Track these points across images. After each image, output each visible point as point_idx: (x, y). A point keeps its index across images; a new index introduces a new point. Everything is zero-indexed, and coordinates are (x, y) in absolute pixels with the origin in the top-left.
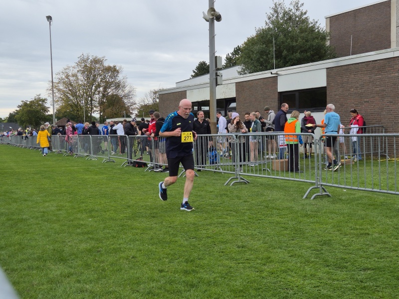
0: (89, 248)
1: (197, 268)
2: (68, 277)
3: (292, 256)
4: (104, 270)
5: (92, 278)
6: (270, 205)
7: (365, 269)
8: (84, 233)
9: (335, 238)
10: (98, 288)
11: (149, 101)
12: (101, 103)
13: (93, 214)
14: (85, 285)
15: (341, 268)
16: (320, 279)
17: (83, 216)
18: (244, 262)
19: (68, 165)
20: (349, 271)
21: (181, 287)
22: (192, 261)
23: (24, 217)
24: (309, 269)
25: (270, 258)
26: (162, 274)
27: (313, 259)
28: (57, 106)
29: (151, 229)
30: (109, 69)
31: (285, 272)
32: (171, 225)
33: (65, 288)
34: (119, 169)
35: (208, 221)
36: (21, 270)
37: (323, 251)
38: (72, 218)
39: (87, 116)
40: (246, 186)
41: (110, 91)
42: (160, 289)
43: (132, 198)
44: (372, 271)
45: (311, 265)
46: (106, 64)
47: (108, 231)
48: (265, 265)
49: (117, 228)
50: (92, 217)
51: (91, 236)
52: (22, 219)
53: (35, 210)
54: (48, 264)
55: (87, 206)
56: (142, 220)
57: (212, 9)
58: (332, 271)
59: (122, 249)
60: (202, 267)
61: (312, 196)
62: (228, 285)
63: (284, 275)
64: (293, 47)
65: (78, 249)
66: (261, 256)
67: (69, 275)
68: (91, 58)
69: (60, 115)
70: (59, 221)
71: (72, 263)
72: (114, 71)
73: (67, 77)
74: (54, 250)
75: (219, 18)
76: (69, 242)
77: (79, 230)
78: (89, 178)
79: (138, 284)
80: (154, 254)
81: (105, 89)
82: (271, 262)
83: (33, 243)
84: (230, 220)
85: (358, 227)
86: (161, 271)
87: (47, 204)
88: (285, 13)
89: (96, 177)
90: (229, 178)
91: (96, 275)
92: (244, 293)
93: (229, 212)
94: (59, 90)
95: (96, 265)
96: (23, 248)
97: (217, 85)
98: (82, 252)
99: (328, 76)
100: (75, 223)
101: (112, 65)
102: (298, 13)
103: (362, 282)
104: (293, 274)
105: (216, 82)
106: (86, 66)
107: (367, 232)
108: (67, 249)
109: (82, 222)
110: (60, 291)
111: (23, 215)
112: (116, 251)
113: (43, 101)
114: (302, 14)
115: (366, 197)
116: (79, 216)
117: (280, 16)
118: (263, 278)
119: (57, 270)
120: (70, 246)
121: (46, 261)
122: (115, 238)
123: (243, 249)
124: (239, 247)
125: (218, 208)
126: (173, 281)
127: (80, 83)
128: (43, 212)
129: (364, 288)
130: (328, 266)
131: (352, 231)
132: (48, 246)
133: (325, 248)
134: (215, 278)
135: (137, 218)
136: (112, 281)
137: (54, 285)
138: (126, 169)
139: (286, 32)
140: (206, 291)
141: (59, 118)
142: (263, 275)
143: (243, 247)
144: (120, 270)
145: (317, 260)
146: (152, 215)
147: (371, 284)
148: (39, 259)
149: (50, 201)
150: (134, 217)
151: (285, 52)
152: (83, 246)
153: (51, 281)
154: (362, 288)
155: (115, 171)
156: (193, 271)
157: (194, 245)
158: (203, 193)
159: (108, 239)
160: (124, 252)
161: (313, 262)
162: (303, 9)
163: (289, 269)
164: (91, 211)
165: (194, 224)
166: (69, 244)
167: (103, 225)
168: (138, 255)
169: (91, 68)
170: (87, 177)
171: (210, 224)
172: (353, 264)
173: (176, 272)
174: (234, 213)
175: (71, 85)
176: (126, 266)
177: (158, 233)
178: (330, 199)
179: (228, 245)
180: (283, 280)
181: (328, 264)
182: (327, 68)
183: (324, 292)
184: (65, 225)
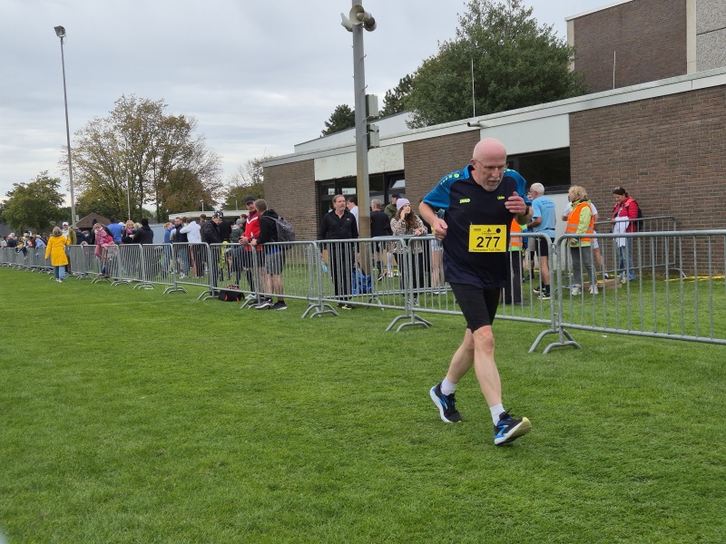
0: (142, 448)
1: (338, 482)
2: (106, 501)
4: (169, 488)
5: (148, 502)
7: (642, 478)
8: (132, 423)
9: (587, 422)
10: (159, 521)
11: (247, 180)
12: (159, 186)
13: (149, 386)
14: (136, 516)
15: (600, 476)
16: (561, 496)
17: (131, 391)
18: (423, 468)
19: (100, 300)
20: (614, 481)
22: (328, 469)
23: (24, 394)
24: (542, 479)
25: (470, 460)
26: (275, 493)
27: (548, 462)
28: (79, 193)
29: (254, 412)
30: (171, 122)
31: (497, 485)
32: (291, 405)
33: (100, 522)
34: (194, 305)
35: (358, 397)
36: (20, 491)
37: (565, 447)
38: (109, 395)
39: (133, 208)
40: (425, 331)
41: (175, 163)
42: (273, 519)
43: (219, 356)
44: (656, 481)
45: (545, 472)
46: (166, 114)
48: (460, 473)
49: (193, 412)
50: (147, 392)
51: (144, 427)
52: (20, 398)
53: (42, 381)
54: (68, 478)
55: (136, 374)
56: (239, 397)
57: (358, 9)
58: (582, 481)
59: (202, 450)
60: (348, 479)
61: (545, 347)
62: (394, 510)
63: (495, 492)
64: (507, 75)
65: (122, 451)
66: (453, 458)
67: (106, 499)
68: (138, 103)
69: (85, 208)
70: (87, 400)
71: (111, 476)
72: (180, 125)
73: (96, 137)
74: (79, 453)
75: (370, 25)
76: (106, 438)
77: (122, 417)
78: (139, 323)
79: (232, 511)
80: (259, 458)
81: (166, 158)
82: (472, 467)
83: (41, 442)
84: (396, 393)
85: (629, 402)
86: (273, 488)
87: (64, 371)
88: (492, 13)
89: (153, 320)
90: (394, 317)
91: (155, 498)
92: (424, 524)
93: (395, 379)
94: (82, 163)
95: (155, 479)
96: (23, 451)
97: (369, 147)
98: (130, 457)
99: (572, 128)
100: (116, 403)
101: (177, 116)
102: (516, 13)
103: (636, 500)
104: (512, 488)
105: (367, 143)
106: (129, 117)
107: (646, 410)
108: (102, 451)
109: (128, 402)
110: (90, 528)
111: (21, 391)
112: (190, 453)
113: (53, 183)
114: (523, 14)
115: (643, 347)
116: (123, 390)
117: (484, 18)
118: (458, 496)
119: (84, 489)
120: (108, 445)
121: (64, 473)
122: (189, 429)
123: (422, 446)
124: (413, 442)
125: (375, 372)
126: (295, 506)
127: (120, 148)
128: (58, 385)
129: (641, 511)
130: (575, 473)
131: (618, 410)
132: (67, 447)
133: (570, 440)
134: (371, 499)
135: (228, 394)
136: (184, 507)
137: (80, 517)
138: (206, 304)
139: (493, 49)
140: (355, 522)
141: (82, 214)
142: (460, 490)
143: (420, 442)
144: (198, 488)
145: (556, 463)
146: (256, 387)
147: (654, 504)
148: (52, 469)
149: (69, 365)
150: (223, 391)
151: (493, 86)
152: (131, 446)
153: (74, 510)
154: (637, 512)
155: (187, 309)
156: (332, 486)
157: (333, 441)
158: (348, 346)
159: (176, 431)
160: (206, 455)
161: (548, 466)
162: (525, 5)
163: (505, 480)
164: (144, 383)
165: (332, 402)
166: (106, 442)
167: (168, 407)
168: (231, 460)
169: (138, 122)
170: (136, 320)
171: (362, 402)
172: (620, 469)
173: (299, 489)
174: (404, 381)
175: (104, 154)
176: (210, 480)
177: (266, 419)
178: (579, 353)
179: (394, 439)
180: (494, 500)
181: (575, 469)
182: (570, 113)
183: (568, 520)
184: (97, 408)
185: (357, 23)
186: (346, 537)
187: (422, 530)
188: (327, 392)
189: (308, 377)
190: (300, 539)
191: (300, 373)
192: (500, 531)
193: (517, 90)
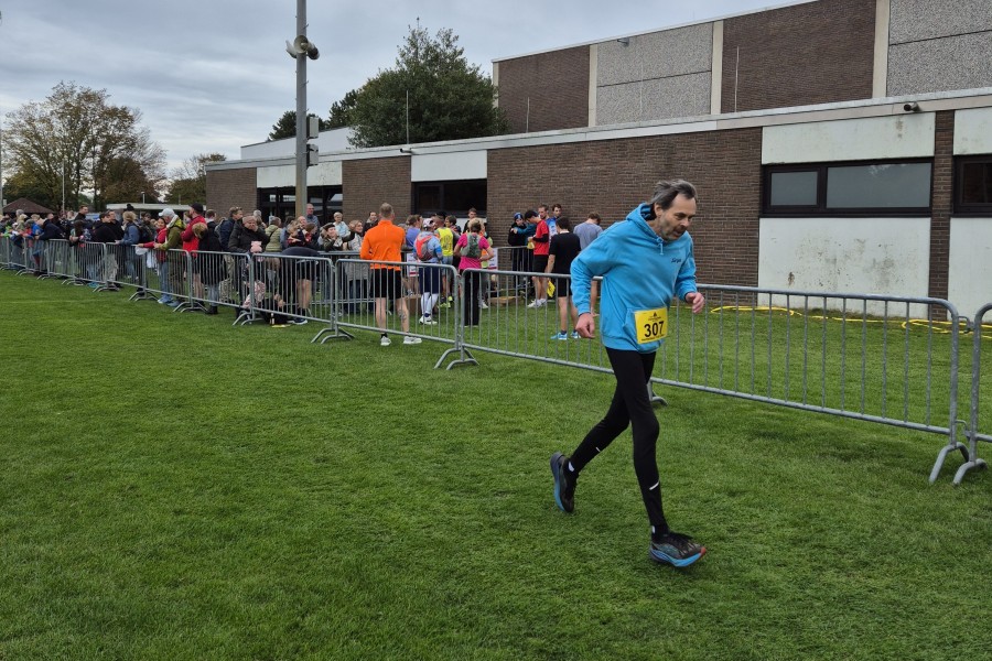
0: (51, 471)
1: (241, 504)
2: (7, 531)
3: (400, 474)
4: (75, 515)
5: (51, 531)
6: (382, 380)
7: (503, 493)
8: (45, 442)
9: (470, 439)
10: (59, 552)
11: (192, 175)
12: (98, 173)
13: (66, 400)
14: (37, 547)
16: (435, 512)
17: (46, 407)
18: (321, 488)
19: (23, 296)
20: (480, 497)
21: (208, 541)
22: (233, 491)
24: (422, 496)
26: (181, 518)
27: (430, 479)
28: (8, 176)
30: (113, 113)
31: (383, 503)
32: (210, 422)
34: (125, 306)
35: (275, 413)
37: (448, 464)
38: (23, 410)
39: (69, 195)
40: (348, 344)
41: (116, 153)
42: (173, 546)
46: (109, 103)
47: (90, 436)
48: (353, 492)
49: (108, 430)
50: (62, 407)
51: (56, 447)
55: (54, 386)
56: (157, 413)
57: (302, 39)
58: (454, 498)
59: (113, 473)
61: (449, 363)
62: (288, 532)
63: (379, 509)
64: (440, 106)
65: (30, 475)
66: (350, 477)
68: (78, 91)
69: (14, 192)
71: (15, 503)
72: (123, 116)
73: (30, 121)
75: (314, 54)
76: (14, 460)
77: (34, 437)
78: (64, 324)
80: (169, 481)
81: (106, 149)
82: (367, 484)
85: (507, 419)
86: (178, 513)
88: (429, 49)
89: (79, 322)
90: (321, 328)
91: (59, 526)
92: (313, 545)
93: (312, 395)
94: (13, 146)
95: (61, 505)
97: (308, 164)
98: (37, 481)
99: (489, 162)
100: (29, 420)
101: (119, 106)
102: (449, 51)
103: (494, 515)
105: (307, 157)
106: (68, 105)
107: (519, 427)
109: (42, 419)
114: (456, 53)
115: (528, 365)
116: (38, 406)
117: (421, 52)
118: (347, 516)
120: (15, 469)
122: (102, 450)
124: (317, 461)
125: (293, 387)
126: (196, 531)
127: (57, 134)
129: (495, 525)
130: (451, 490)
131: (498, 427)
133: (452, 457)
134: (269, 520)
135: (148, 409)
136: (87, 536)
138: (139, 306)
139: (429, 81)
140: (250, 545)
142: (348, 511)
143: (324, 461)
144: (105, 514)
145: (437, 480)
146: (176, 403)
147: (507, 517)
150: (144, 406)
151: (427, 114)
152: (41, 469)
154: (491, 526)
155: (116, 310)
156: (235, 509)
157: (243, 460)
158: (272, 358)
159: (87, 452)
160: (116, 477)
161: (430, 483)
162: (458, 45)
164: (60, 397)
165: (249, 419)
166: (14, 464)
167: (84, 425)
168: (141, 483)
169: (78, 110)
170: (61, 321)
171: (276, 419)
173: (204, 513)
174: (320, 397)
175: (37, 137)
176: (118, 505)
177: (182, 437)
178: (475, 369)
179: (302, 458)
180: (378, 518)
181: (452, 486)
182: (488, 150)
183: (436, 535)
184: (8, 426)
185: (301, 52)
186: (240, 562)
187: (309, 551)
188: (246, 407)
189: (229, 391)
190: (197, 564)
191: (222, 388)
192: (377, 548)
193: (447, 119)
